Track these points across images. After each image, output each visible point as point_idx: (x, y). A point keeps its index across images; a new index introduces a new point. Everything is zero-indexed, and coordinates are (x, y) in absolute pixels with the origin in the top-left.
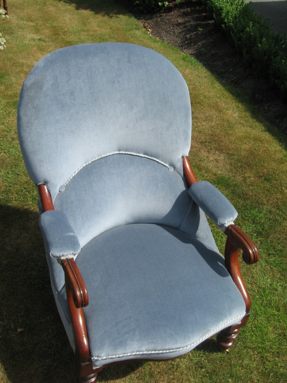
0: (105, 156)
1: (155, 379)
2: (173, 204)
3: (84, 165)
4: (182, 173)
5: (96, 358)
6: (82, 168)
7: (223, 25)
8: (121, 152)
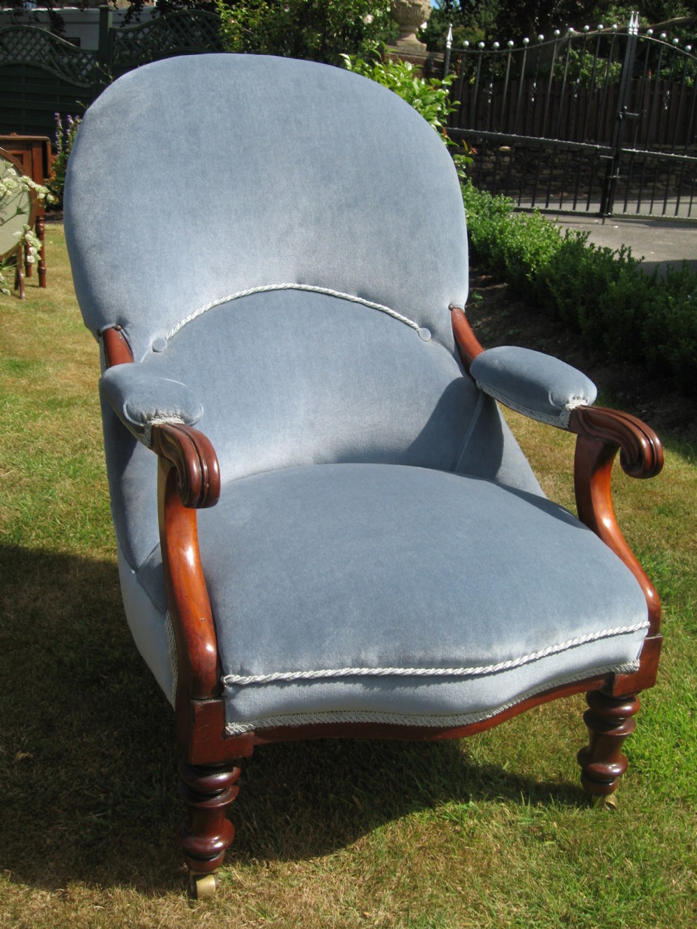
0: (266, 288)
1: (409, 863)
2: (433, 408)
3: (216, 302)
4: (452, 344)
5: (235, 678)
6: (209, 306)
7: (528, 275)
8: (304, 286)
